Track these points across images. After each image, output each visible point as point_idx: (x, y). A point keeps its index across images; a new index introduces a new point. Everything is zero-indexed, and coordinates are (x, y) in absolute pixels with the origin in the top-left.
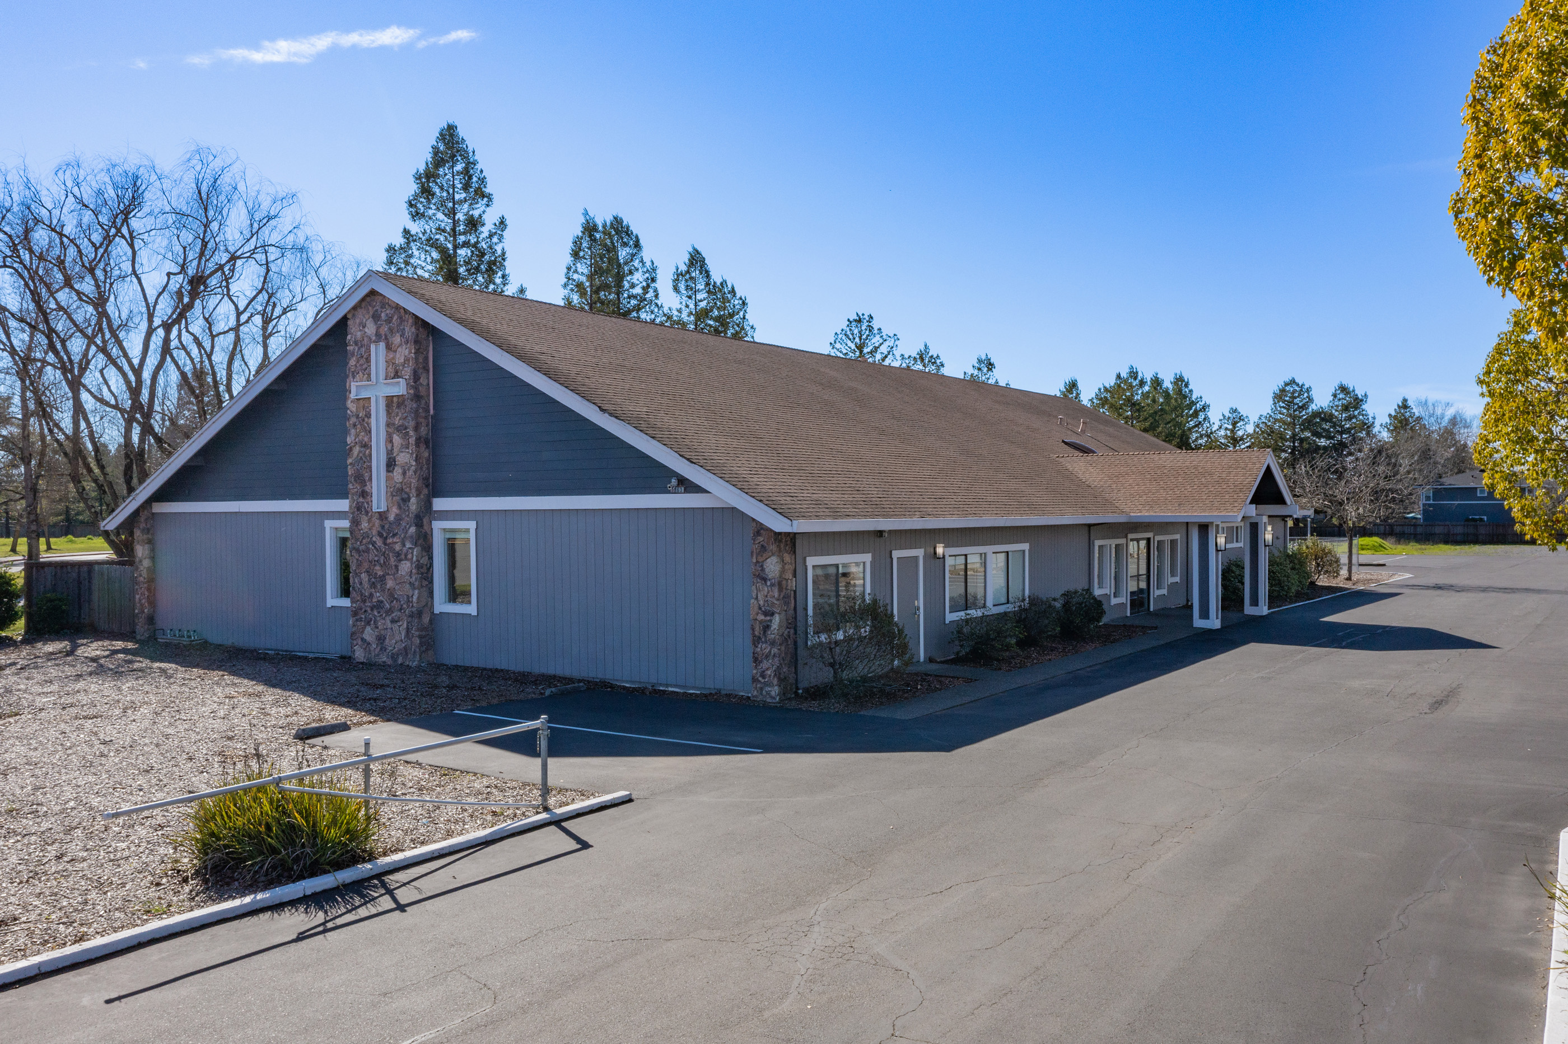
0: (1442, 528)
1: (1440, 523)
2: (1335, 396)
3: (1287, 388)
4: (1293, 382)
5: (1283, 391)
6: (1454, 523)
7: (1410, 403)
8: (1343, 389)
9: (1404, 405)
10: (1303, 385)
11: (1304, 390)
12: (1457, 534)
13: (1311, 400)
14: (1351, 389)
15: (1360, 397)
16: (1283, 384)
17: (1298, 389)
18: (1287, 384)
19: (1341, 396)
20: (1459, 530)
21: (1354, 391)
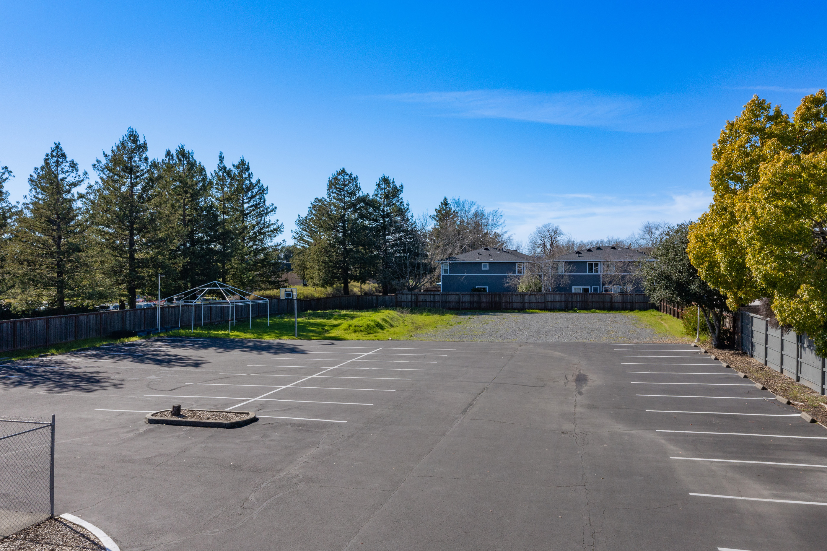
0: (454, 297)
1: (453, 293)
2: (379, 185)
3: (339, 177)
4: (343, 171)
5: (336, 179)
6: (462, 293)
7: (449, 201)
8: (385, 180)
9: (445, 203)
10: (351, 174)
11: (353, 179)
12: (465, 302)
13: (359, 189)
14: (391, 181)
15: (398, 188)
16: (336, 173)
17: (347, 177)
18: (339, 174)
19: (383, 186)
20: (467, 298)
21: (393, 182)
